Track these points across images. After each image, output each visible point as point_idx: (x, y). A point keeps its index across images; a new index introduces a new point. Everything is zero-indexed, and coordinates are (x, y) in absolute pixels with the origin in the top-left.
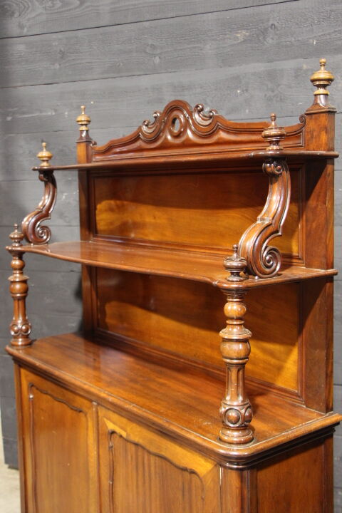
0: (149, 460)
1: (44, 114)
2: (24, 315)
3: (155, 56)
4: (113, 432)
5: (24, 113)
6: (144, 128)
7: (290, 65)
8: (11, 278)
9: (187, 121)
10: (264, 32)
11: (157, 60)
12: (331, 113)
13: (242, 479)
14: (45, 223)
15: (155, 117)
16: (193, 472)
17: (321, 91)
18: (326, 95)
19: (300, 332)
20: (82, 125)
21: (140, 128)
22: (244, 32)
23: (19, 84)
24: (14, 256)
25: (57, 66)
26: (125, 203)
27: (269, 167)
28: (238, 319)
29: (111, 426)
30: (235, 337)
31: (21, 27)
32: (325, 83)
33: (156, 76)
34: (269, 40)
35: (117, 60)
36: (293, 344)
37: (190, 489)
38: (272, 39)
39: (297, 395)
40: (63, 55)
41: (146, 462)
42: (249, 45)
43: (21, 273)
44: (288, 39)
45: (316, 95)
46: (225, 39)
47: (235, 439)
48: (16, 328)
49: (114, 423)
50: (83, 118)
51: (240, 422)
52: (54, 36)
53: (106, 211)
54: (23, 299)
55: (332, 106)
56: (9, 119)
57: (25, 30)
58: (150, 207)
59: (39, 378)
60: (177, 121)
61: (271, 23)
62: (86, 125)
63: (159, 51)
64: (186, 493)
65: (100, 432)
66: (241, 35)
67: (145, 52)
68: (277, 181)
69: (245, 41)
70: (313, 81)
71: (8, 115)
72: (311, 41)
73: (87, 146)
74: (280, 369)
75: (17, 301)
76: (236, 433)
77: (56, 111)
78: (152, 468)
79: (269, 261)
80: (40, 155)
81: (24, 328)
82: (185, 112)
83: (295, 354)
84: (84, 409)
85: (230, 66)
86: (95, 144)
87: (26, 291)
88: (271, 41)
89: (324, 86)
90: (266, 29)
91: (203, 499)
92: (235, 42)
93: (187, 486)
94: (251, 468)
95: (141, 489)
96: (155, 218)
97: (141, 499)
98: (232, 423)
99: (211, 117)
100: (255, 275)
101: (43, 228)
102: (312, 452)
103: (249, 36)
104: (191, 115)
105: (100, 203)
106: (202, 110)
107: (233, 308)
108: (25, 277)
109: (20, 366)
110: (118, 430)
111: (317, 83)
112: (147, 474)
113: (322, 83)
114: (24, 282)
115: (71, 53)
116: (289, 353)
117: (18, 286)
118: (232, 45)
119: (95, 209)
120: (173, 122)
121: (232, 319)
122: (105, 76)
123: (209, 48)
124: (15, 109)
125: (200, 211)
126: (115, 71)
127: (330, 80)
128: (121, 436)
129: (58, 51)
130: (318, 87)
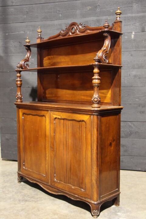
0: (68, 123)
1: (20, 33)
2: (20, 92)
3: (60, 14)
4: (56, 118)
5: (13, 32)
6: (62, 32)
7: (104, 18)
8: (17, 80)
9: (77, 28)
10: (96, 7)
11: (60, 15)
12: (121, 22)
13: (98, 118)
14: (27, 63)
15: (66, 28)
16: (83, 121)
17: (118, 16)
18: (120, 17)
19: (112, 85)
20: (39, 33)
21: (61, 32)
22: (89, 7)
23: (11, 22)
24: (18, 73)
25: (25, 16)
26: (54, 56)
27: (105, 34)
28: (97, 73)
29: (55, 116)
30: (96, 78)
31: (13, 2)
32: (120, 14)
33: (60, 20)
34: (97, 10)
35: (47, 15)
36: (109, 89)
37: (82, 127)
38: (99, 9)
39: (111, 103)
40: (27, 12)
41: (67, 124)
42: (91, 11)
43: (20, 78)
44: (103, 10)
45: (117, 17)
46: (83, 9)
47: (96, 106)
48: (18, 96)
49: (56, 115)
50: (39, 30)
51: (97, 102)
52: (24, 6)
53: (47, 60)
54: (20, 87)
55: (121, 20)
56: (7, 34)
57: (14, 4)
58: (63, 56)
59: (27, 110)
60: (74, 29)
61: (98, 4)
62: (40, 33)
63: (61, 12)
64: (80, 128)
65: (51, 119)
66: (88, 8)
67: (56, 12)
68: (107, 38)
69: (90, 10)
70: (116, 13)
71: (7, 33)
72: (111, 10)
73: (41, 39)
74: (105, 97)
75: (18, 88)
76: (96, 105)
77: (24, 32)
78: (69, 125)
79: (105, 59)
80: (26, 41)
81: (20, 96)
82: (76, 26)
83: (110, 92)
84: (45, 115)
85: (85, 18)
86: (43, 39)
87: (21, 84)
88: (98, 10)
89: (119, 15)
90: (97, 6)
91: (86, 128)
92: (86, 10)
93: (80, 126)
94: (100, 115)
95: (65, 133)
96: (65, 59)
97: (65, 135)
98: (95, 102)
99: (85, 26)
100: (102, 62)
101: (27, 64)
102: (115, 116)
103: (91, 8)
104: (78, 26)
105: (45, 57)
106: (82, 25)
107: (96, 70)
108: (21, 80)
109: (19, 108)
110: (57, 117)
111: (117, 14)
112: (67, 127)
113: (118, 14)
114: (21, 81)
115: (31, 12)
116: (108, 92)
117: (19, 82)
118: (86, 11)
119: (43, 60)
120: (72, 29)
121: (96, 73)
122: (42, 20)
123: (78, 12)
124: (9, 31)
125: (81, 55)
126: (46, 19)
127: (120, 13)
128: (59, 118)
129: (26, 11)
130: (117, 15)
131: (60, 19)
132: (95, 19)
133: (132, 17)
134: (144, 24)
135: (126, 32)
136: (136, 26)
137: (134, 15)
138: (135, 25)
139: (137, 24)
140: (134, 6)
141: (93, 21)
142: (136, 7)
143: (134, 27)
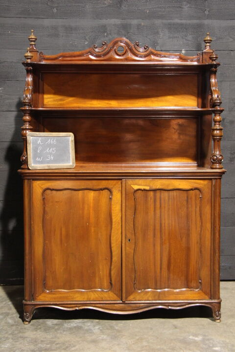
3: (53, 7)
4: (138, 190)
7: (135, 22)
10: (120, 2)
11: (55, 10)
18: (210, 46)
20: (32, 41)
32: (209, 41)
34: (123, 7)
35: (28, 7)
42: (112, 8)
44: (133, 8)
45: (206, 46)
46: (97, 3)
49: (140, 185)
50: (33, 36)
62: (34, 41)
63: (56, 5)
66: (107, 2)
67: (47, 4)
69: (109, 6)
72: (146, 10)
80: (26, 55)
85: (100, 19)
92: (104, 6)
103: (112, 3)
110: (142, 187)
118: (102, 7)
122: (20, 16)
123: (88, 7)
126: (26, 14)
127: (211, 40)
128: (144, 190)
130: (207, 43)
131: (53, 16)
132: (119, 23)
133: (182, 24)
134: (200, 38)
135: (171, 50)
136: (188, 40)
137: (184, 21)
138: (186, 38)
139: (190, 37)
140: (184, 7)
141: (115, 25)
142: (187, 9)
143: (184, 41)
